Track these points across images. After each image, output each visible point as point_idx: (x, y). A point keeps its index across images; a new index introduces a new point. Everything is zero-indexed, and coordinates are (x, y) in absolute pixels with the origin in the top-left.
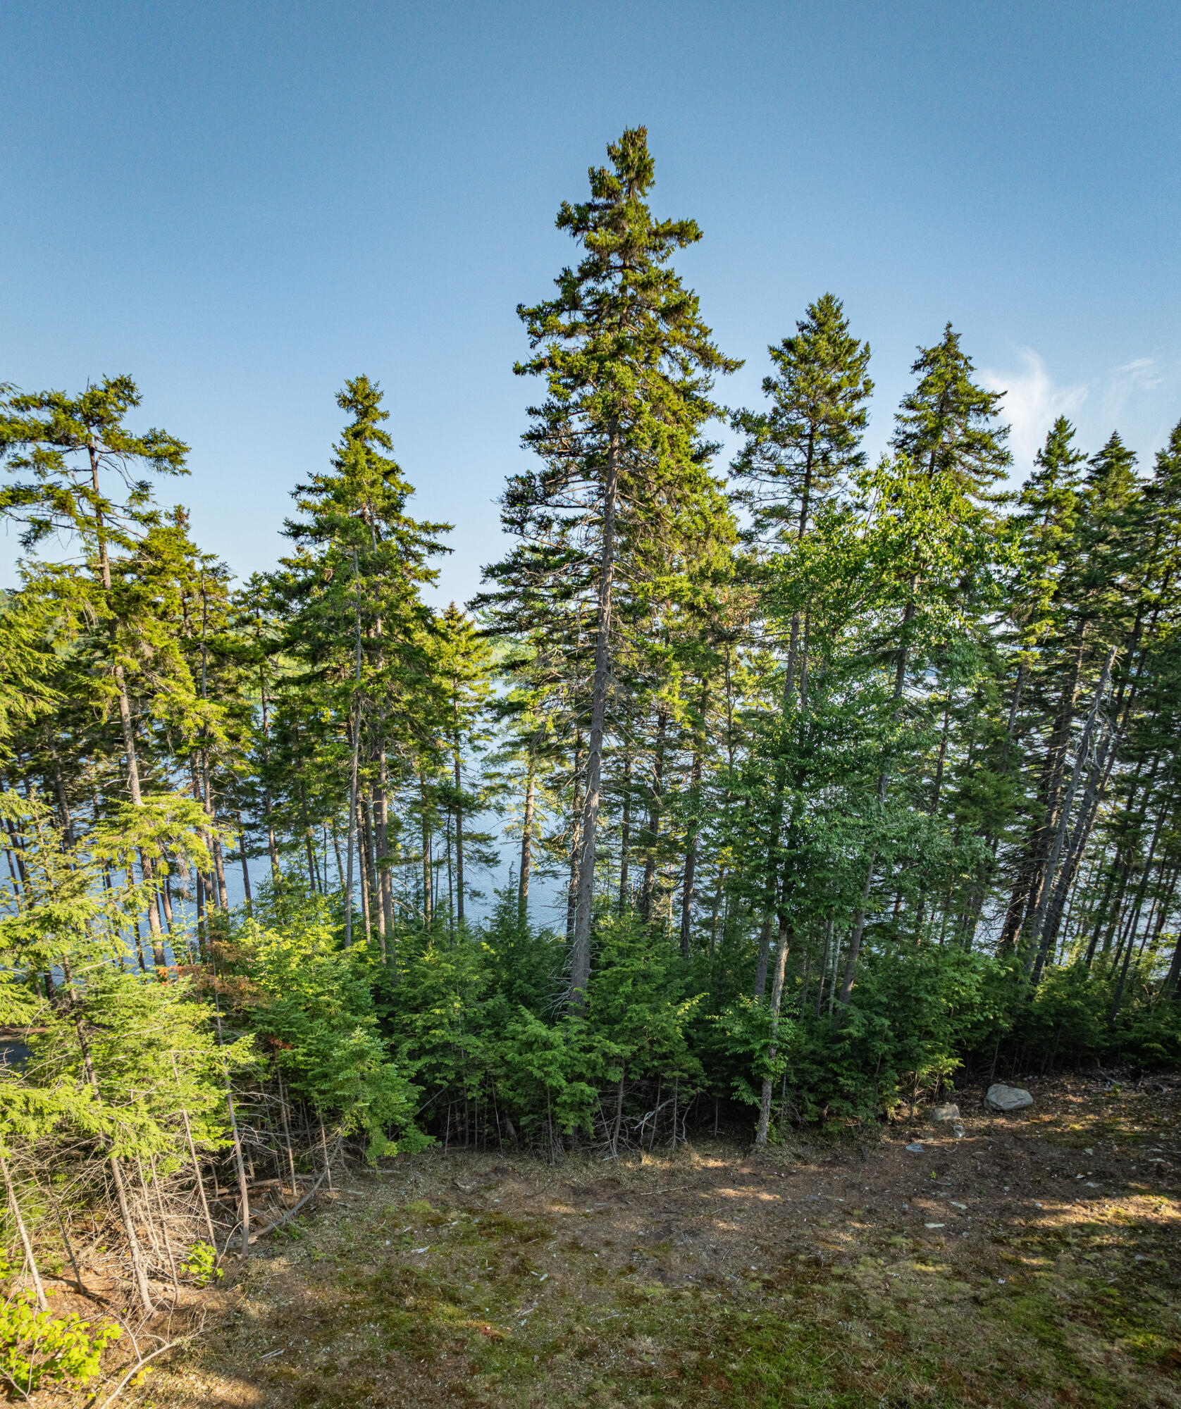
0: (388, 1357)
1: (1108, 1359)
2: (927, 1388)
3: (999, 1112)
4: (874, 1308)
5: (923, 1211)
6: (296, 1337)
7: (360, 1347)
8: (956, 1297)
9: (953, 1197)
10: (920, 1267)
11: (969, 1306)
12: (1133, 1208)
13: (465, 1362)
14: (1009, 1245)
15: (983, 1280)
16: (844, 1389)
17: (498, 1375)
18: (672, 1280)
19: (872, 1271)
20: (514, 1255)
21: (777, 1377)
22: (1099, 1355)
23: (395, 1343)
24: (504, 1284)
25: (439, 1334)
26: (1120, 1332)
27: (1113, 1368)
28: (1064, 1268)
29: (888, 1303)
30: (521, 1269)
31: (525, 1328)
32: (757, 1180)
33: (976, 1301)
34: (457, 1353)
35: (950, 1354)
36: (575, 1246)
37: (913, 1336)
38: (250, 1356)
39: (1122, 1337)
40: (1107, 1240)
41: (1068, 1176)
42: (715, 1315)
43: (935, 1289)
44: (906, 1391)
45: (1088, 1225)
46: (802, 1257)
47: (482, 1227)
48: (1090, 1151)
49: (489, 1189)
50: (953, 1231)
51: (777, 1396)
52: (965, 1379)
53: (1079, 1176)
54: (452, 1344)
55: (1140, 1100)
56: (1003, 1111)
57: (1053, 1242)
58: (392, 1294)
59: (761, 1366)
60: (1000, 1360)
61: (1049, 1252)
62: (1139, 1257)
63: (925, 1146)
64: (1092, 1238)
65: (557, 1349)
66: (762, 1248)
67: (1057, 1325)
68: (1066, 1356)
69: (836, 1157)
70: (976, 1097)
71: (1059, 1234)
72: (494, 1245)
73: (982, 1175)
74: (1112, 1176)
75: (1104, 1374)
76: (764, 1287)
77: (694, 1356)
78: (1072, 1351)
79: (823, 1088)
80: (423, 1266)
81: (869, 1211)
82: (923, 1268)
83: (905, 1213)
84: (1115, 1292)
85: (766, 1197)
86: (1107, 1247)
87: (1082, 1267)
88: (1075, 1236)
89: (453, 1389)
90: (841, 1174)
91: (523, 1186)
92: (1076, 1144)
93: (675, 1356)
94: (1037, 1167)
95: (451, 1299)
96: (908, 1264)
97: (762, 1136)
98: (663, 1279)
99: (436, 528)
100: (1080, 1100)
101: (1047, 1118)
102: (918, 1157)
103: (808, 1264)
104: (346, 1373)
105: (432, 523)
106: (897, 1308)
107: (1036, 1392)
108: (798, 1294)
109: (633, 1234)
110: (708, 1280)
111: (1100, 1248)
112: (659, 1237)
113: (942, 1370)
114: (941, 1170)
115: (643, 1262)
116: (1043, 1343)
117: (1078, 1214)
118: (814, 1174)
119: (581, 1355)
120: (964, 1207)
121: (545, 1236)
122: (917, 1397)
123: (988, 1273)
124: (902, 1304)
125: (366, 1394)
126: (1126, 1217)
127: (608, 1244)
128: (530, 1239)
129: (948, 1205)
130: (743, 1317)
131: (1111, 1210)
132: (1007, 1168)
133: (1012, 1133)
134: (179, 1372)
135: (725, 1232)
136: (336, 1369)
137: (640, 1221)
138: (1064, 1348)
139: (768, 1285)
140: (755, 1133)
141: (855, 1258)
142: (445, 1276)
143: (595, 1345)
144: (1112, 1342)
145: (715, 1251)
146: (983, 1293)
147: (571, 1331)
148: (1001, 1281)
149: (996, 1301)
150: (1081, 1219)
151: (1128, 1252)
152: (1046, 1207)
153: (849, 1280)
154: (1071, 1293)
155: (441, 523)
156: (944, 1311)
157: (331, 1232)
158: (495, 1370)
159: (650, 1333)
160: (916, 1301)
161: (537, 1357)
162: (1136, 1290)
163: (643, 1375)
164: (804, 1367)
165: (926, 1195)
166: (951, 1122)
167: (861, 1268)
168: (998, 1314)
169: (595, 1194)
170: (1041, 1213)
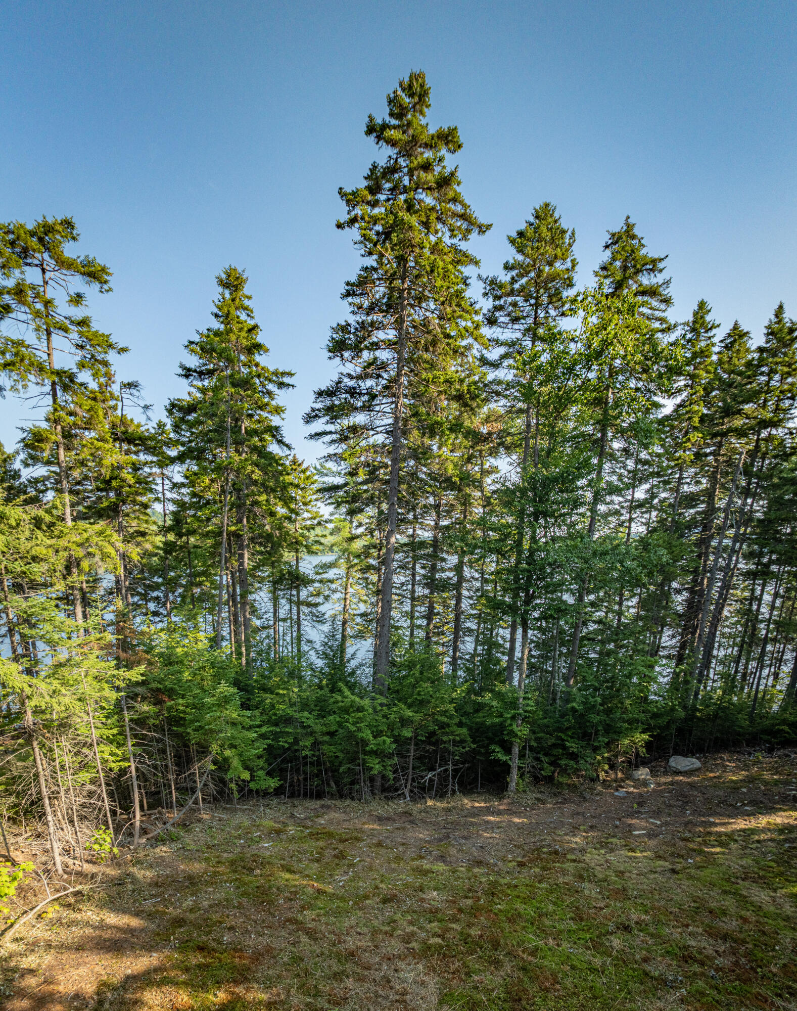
0: (239, 902)
1: (774, 901)
2: (643, 917)
3: (678, 773)
4: (600, 876)
5: (630, 825)
6: (170, 892)
7: (218, 896)
8: (658, 869)
9: (651, 817)
10: (630, 854)
11: (668, 875)
12: (779, 819)
13: (297, 905)
14: (694, 841)
15: (677, 860)
16: (581, 919)
17: (322, 911)
18: (450, 862)
19: (596, 857)
20: (335, 849)
21: (532, 913)
22: (767, 899)
23: (244, 894)
24: (327, 863)
25: (278, 889)
26: (780, 885)
27: (779, 906)
28: (735, 853)
29: (610, 873)
30: (341, 856)
31: (343, 886)
32: (509, 812)
33: (673, 871)
34: (291, 900)
35: (658, 901)
36: (379, 844)
37: (630, 891)
38: (134, 901)
39: (782, 888)
40: (763, 837)
41: (731, 805)
42: (483, 880)
43: (643, 866)
44: (628, 920)
45: (749, 829)
46: (545, 850)
47: (311, 835)
48: (744, 790)
49: (318, 817)
50: (651, 835)
51: (532, 924)
52: (671, 913)
53: (739, 804)
54: (288, 894)
55: (776, 762)
56: (680, 772)
57: (724, 841)
58: (244, 868)
59: (520, 906)
60: (695, 901)
61: (721, 844)
62: (787, 845)
63: (627, 792)
64: (752, 836)
65: (367, 897)
66: (515, 846)
67: (733, 883)
68: (743, 901)
69: (565, 799)
70: (661, 766)
71: (730, 836)
72: (321, 843)
73: (669, 806)
74: (762, 802)
75: (772, 908)
76: (518, 865)
77: (469, 902)
78: (746, 897)
79: (555, 752)
80: (268, 853)
81: (591, 827)
82: (633, 854)
83: (617, 827)
84: (773, 864)
85: (517, 820)
86: (764, 841)
87: (748, 851)
88: (739, 836)
89: (289, 920)
90: (569, 808)
91: (342, 815)
92: (735, 787)
93: (454, 902)
94: (708, 801)
95: (287, 871)
96: (622, 852)
97: (513, 785)
98: (444, 862)
99: (284, 374)
100: (734, 765)
101: (711, 775)
102: (624, 798)
103: (550, 853)
104: (206, 911)
105: (281, 370)
106: (617, 876)
107: (724, 919)
108: (544, 869)
109: (421, 839)
110: (477, 862)
111: (758, 842)
112: (440, 840)
113: (653, 908)
114: (640, 804)
115: (430, 853)
116: (725, 892)
117: (741, 824)
118: (550, 809)
119: (385, 901)
120: (659, 823)
121: (358, 839)
122: (637, 923)
123: (680, 856)
124: (620, 874)
125: (221, 923)
126: (775, 824)
127: (403, 844)
128: (347, 840)
129: (647, 821)
130: (503, 881)
131: (763, 821)
132: (687, 802)
133: (689, 784)
134: (80, 910)
135: (487, 838)
136: (199, 909)
137: (426, 832)
138: (741, 895)
139: (521, 864)
140: (508, 783)
141: (583, 851)
142: (284, 859)
143: (395, 896)
144: (775, 891)
145: (481, 847)
146: (678, 867)
147: (377, 887)
148: (690, 861)
149: (688, 871)
150: (744, 827)
151: (780, 843)
152: (717, 821)
153: (579, 862)
154: (742, 866)
155: (287, 370)
156: (652, 876)
157: (200, 835)
158: (320, 909)
159: (435, 889)
160: (630, 872)
161: (351, 903)
162: (788, 863)
163: (431, 912)
164: (551, 908)
165: (632, 815)
166: (645, 780)
167: (589, 855)
168: (691, 877)
169: (394, 820)
170: (715, 824)
